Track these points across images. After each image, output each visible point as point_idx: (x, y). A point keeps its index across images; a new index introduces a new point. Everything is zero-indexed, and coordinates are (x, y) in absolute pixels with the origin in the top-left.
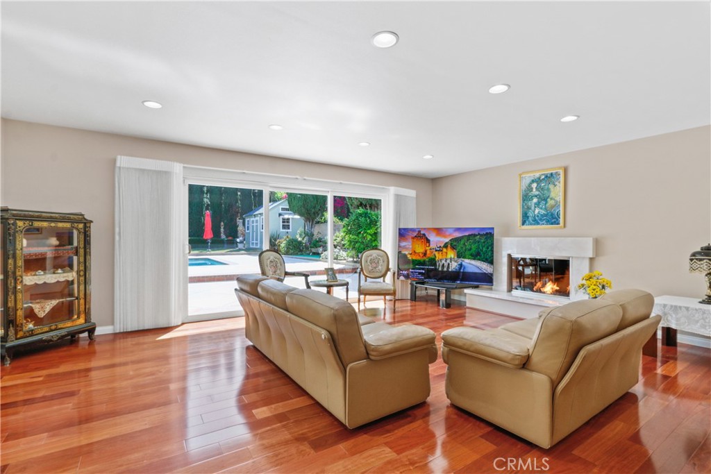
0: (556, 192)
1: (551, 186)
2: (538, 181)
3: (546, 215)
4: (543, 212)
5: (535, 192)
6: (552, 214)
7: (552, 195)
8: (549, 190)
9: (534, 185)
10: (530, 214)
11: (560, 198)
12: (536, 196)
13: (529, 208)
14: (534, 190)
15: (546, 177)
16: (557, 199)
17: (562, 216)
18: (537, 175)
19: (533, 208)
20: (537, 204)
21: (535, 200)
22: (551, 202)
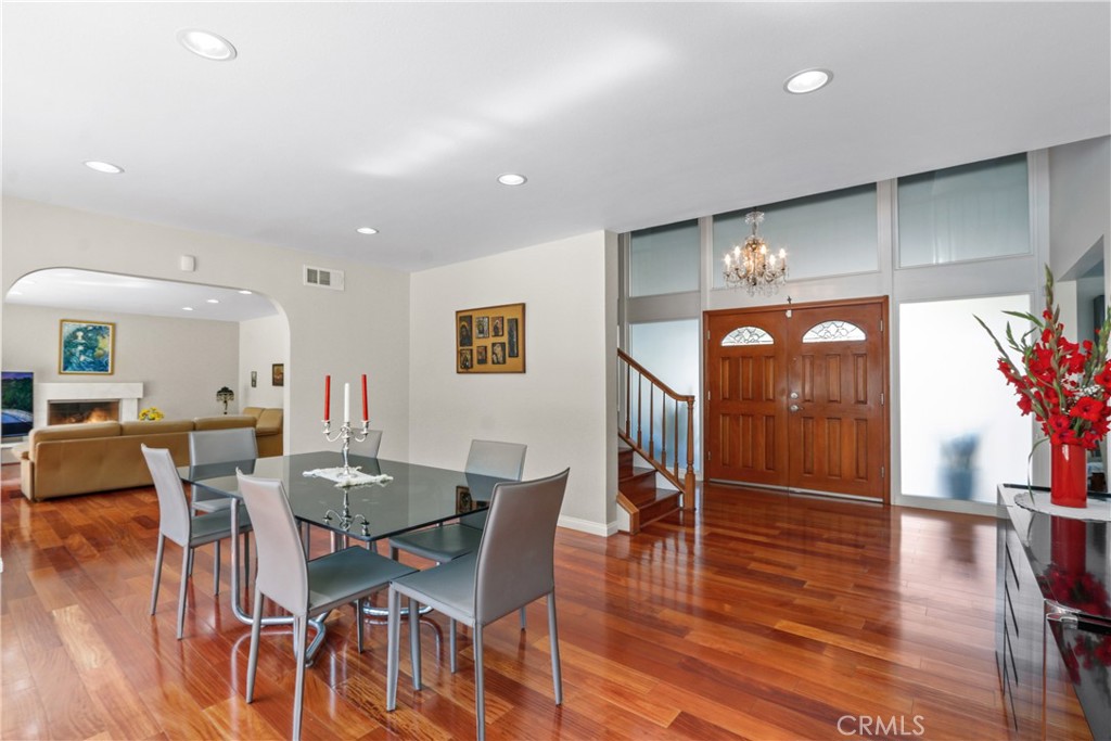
0: (105, 344)
1: (99, 338)
2: (85, 331)
3: (93, 363)
4: (89, 360)
5: (80, 340)
6: (100, 362)
7: (100, 345)
8: (97, 341)
9: (80, 334)
10: (74, 360)
11: (109, 349)
12: (82, 344)
13: (72, 355)
14: (80, 338)
15: (95, 328)
16: (106, 349)
17: (110, 365)
18: (84, 325)
19: (77, 354)
20: (82, 352)
21: (80, 348)
22: (98, 352)
